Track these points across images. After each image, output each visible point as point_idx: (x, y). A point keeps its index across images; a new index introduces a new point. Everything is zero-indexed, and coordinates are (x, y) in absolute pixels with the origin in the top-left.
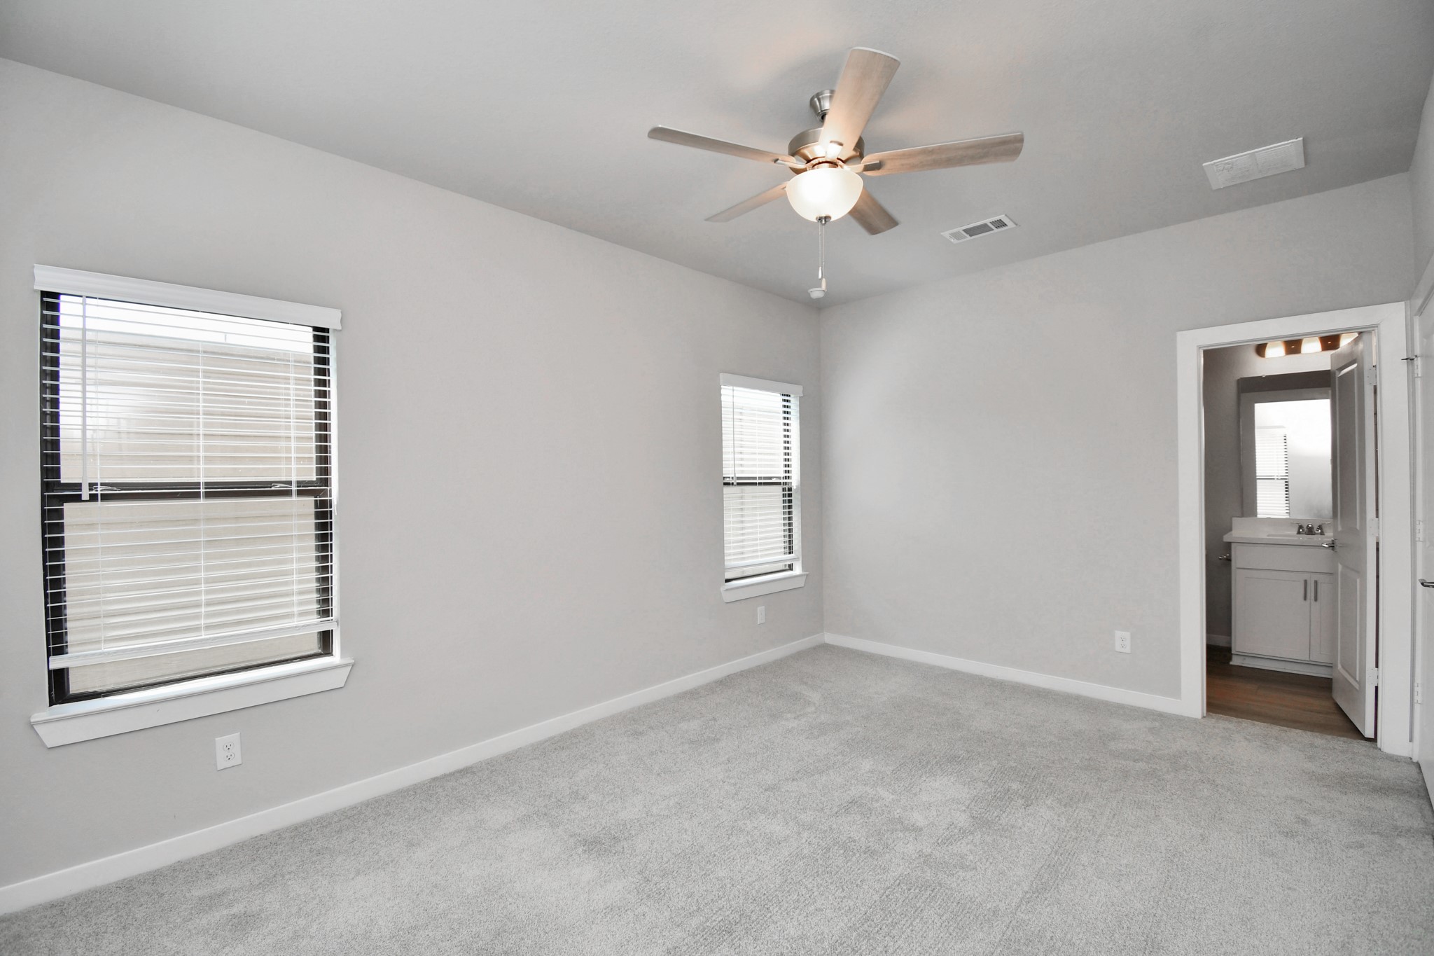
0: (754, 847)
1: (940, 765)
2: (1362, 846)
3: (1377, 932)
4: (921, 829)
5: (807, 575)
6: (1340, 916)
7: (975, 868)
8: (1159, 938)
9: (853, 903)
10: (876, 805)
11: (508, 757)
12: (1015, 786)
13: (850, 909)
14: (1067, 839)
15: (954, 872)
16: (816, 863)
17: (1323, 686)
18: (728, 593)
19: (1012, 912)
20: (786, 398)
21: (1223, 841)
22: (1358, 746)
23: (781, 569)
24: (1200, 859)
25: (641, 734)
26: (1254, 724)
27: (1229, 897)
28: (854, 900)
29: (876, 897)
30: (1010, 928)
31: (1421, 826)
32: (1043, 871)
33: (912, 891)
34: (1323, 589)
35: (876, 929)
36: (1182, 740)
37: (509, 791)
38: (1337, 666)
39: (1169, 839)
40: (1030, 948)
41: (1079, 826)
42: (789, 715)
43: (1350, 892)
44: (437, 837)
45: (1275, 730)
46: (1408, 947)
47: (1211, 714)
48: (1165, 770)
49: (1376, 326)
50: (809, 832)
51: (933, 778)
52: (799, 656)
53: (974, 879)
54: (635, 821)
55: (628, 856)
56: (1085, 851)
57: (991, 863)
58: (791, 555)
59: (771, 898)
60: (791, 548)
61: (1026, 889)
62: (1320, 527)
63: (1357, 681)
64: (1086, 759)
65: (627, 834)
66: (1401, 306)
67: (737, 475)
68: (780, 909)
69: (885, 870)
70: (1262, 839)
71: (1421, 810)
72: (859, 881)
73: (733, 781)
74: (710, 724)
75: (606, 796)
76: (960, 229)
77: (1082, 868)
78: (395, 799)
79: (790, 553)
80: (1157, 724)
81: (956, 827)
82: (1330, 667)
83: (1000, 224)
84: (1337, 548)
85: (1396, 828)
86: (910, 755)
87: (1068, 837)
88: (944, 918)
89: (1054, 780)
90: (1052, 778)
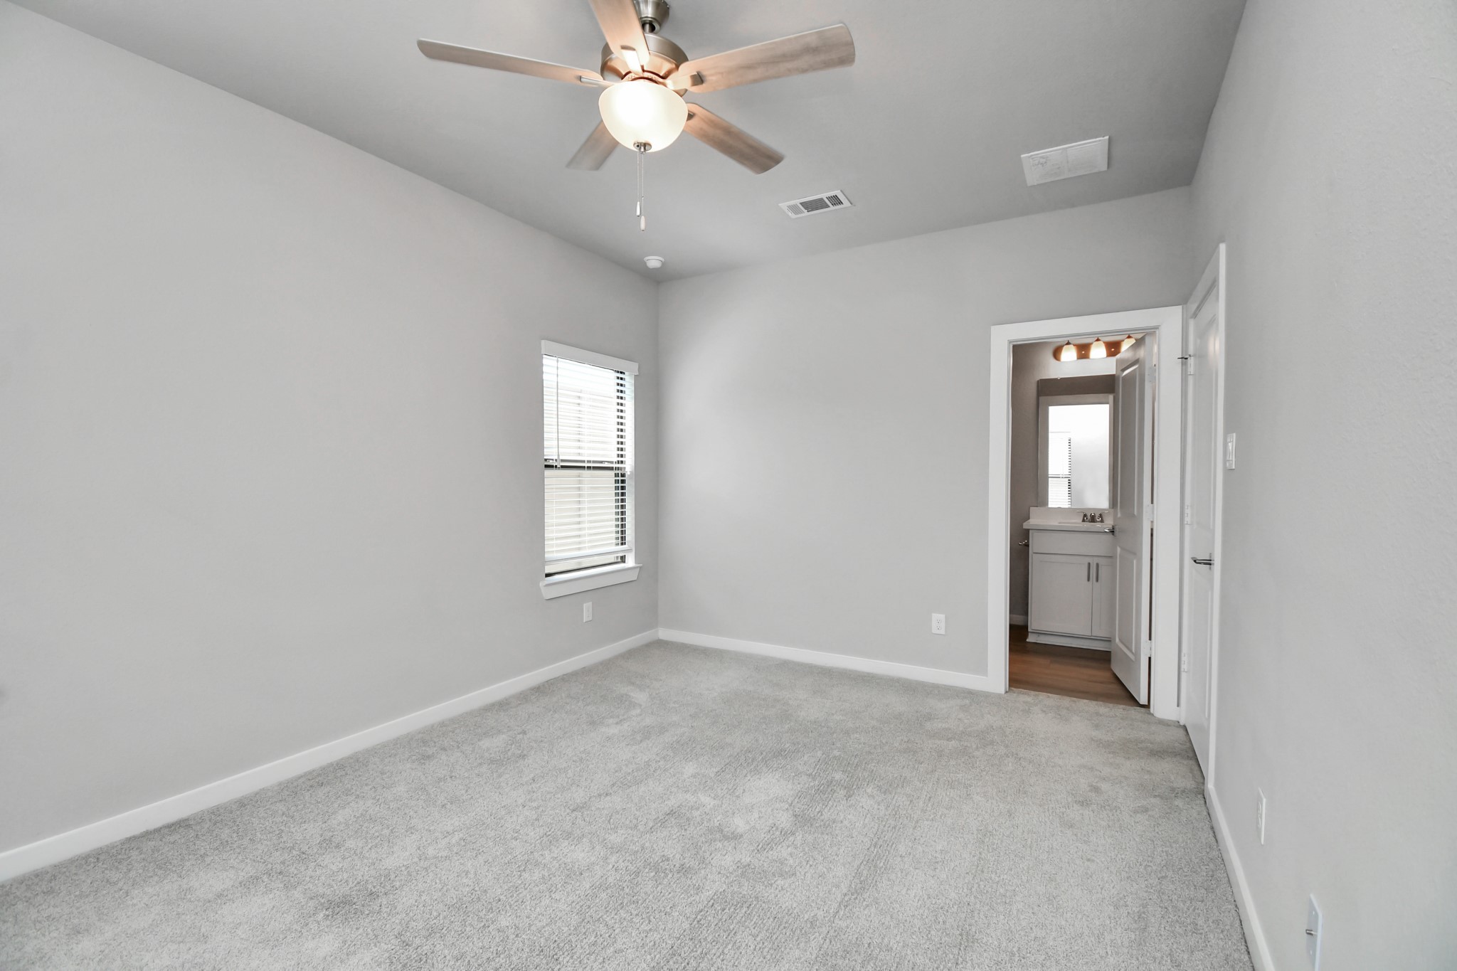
0: (550, 883)
1: (766, 762)
2: (1146, 810)
3: (1167, 897)
4: (741, 836)
5: (640, 568)
6: (1134, 884)
7: (794, 874)
8: (974, 930)
9: (659, 936)
10: (696, 813)
11: (242, 803)
12: (838, 776)
13: (655, 945)
14: (886, 829)
15: (773, 882)
16: (621, 892)
17: (1103, 658)
18: (547, 589)
19: (829, 921)
20: (620, 375)
21: (1027, 815)
22: (1134, 712)
23: (613, 561)
24: (1008, 836)
25: (429, 757)
26: (1049, 697)
27: (1036, 876)
28: (661, 932)
29: (686, 925)
30: (828, 940)
31: (1193, 786)
32: (862, 867)
33: (727, 911)
34: (1104, 572)
35: (683, 965)
36: (989, 716)
37: (235, 846)
38: (1115, 640)
39: (980, 819)
40: (847, 961)
41: (898, 813)
42: (611, 721)
43: (1141, 858)
44: (117, 918)
45: (1066, 701)
46: (1194, 910)
47: (1013, 688)
48: (974, 746)
49: (1157, 328)
50: (618, 855)
51: (758, 776)
52: (630, 654)
53: (793, 887)
54: (403, 868)
55: (385, 915)
56: (903, 840)
57: (811, 866)
58: (624, 546)
59: (562, 945)
60: (623, 538)
61: (845, 891)
62: (1101, 516)
63: (1132, 653)
64: (905, 742)
65: (388, 887)
66: (1178, 309)
67: (561, 458)
68: (572, 957)
69: (699, 889)
70: (1061, 810)
71: (1191, 771)
72: (668, 908)
73: (534, 804)
74: (518, 738)
75: (369, 841)
76: (797, 202)
77: (900, 859)
78: (65, 870)
79: (622, 544)
80: (967, 701)
81: (777, 829)
82: (1109, 640)
83: (836, 201)
84: (1116, 533)
85: (1173, 789)
86: (736, 754)
87: (887, 826)
88: (758, 939)
89: (875, 766)
90: (873, 764)
